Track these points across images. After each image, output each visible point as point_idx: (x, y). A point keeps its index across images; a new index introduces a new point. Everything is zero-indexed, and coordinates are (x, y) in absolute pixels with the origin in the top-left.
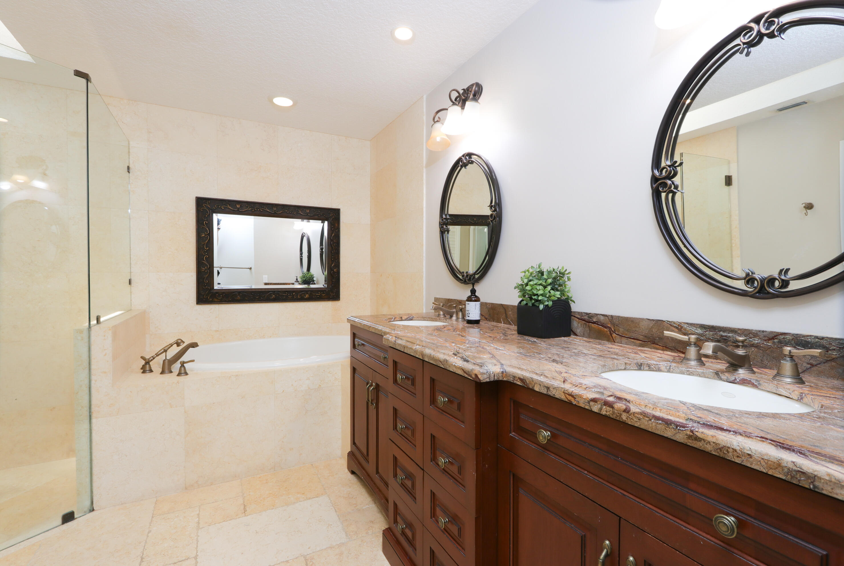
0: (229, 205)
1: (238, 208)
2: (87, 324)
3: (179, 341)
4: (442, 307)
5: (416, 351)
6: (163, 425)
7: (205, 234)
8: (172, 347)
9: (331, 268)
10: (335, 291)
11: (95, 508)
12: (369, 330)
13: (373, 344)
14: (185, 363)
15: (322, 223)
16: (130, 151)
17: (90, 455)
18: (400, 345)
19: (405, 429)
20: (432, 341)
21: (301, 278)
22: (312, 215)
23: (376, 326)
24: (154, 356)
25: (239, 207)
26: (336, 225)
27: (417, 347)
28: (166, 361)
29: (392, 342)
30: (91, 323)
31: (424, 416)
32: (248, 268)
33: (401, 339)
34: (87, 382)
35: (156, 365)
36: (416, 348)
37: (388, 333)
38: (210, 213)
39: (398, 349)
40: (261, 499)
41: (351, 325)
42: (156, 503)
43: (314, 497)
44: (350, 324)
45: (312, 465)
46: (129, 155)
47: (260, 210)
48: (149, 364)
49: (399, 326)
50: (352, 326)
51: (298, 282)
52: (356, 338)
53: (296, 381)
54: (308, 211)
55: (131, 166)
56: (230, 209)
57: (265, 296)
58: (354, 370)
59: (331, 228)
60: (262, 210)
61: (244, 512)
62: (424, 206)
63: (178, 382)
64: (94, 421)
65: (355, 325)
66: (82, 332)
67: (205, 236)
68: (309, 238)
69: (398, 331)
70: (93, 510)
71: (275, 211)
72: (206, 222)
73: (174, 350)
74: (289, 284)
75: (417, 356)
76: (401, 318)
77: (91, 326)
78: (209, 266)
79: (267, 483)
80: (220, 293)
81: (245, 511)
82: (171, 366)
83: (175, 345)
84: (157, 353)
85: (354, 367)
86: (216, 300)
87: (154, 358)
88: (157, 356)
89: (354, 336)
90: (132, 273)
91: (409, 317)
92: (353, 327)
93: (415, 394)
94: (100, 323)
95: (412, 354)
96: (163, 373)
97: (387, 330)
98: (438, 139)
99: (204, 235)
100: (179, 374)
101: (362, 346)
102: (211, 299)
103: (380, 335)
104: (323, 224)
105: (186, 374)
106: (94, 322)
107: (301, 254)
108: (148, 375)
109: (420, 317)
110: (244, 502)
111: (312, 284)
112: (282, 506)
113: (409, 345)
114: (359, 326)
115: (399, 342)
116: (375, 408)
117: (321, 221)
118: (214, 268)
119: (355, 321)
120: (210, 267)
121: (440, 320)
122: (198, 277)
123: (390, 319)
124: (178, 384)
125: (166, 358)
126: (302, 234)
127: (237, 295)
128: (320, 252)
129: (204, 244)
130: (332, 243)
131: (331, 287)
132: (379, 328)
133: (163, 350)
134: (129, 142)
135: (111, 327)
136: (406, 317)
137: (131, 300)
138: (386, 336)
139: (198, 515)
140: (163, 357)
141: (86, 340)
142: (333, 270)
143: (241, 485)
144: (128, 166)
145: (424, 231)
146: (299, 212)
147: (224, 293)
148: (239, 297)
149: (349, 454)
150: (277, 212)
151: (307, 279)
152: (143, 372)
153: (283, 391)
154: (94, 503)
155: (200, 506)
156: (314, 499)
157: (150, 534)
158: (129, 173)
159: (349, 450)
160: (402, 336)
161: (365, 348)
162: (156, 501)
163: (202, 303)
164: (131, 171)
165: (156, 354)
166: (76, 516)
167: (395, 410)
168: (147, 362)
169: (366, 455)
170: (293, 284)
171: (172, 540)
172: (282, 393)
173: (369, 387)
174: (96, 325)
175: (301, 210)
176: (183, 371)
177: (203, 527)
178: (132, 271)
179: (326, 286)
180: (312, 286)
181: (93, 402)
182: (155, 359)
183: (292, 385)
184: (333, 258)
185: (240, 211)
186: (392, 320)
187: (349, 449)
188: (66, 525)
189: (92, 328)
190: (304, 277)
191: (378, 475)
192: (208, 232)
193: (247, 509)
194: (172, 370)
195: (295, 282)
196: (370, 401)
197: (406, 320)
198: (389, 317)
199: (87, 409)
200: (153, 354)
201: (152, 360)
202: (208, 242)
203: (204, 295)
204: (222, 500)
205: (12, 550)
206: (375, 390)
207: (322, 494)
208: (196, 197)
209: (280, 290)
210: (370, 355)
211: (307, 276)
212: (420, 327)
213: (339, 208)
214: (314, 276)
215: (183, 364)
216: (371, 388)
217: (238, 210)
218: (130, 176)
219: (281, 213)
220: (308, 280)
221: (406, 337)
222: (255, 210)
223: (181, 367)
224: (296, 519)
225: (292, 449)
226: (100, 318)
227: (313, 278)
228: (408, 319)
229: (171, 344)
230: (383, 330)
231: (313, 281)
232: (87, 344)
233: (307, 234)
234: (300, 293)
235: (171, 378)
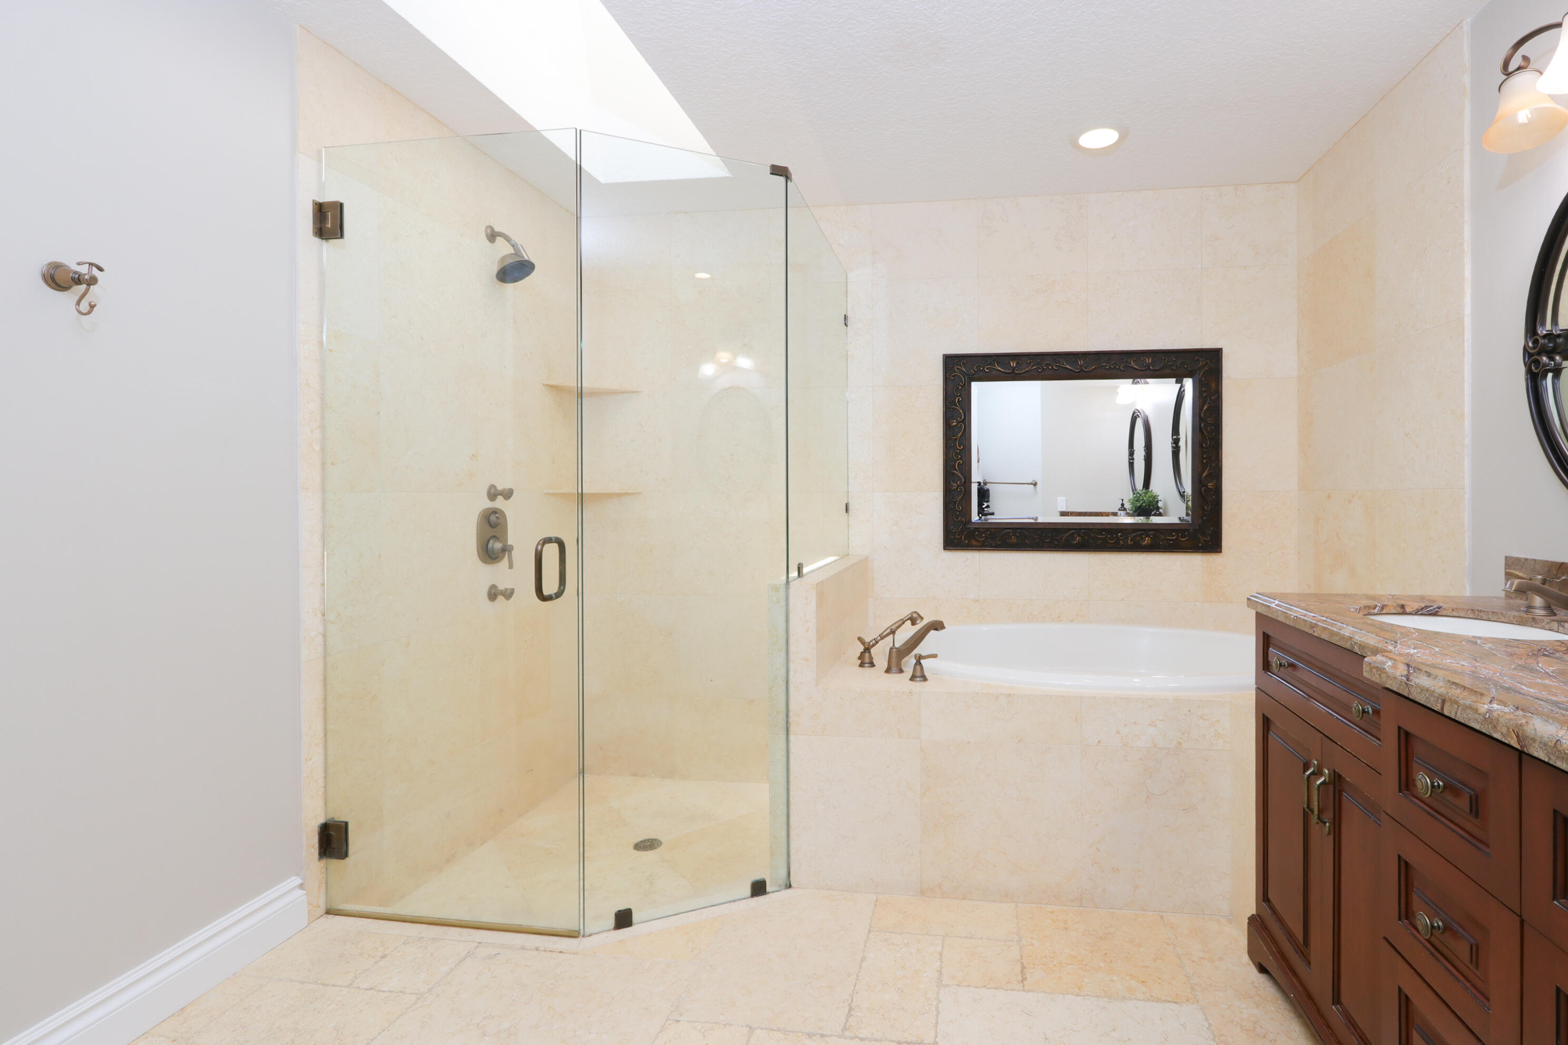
0: (998, 363)
1: (1014, 368)
2: (784, 578)
3: (915, 615)
4: (1544, 584)
5: (1489, 719)
6: (888, 767)
7: (957, 420)
8: (903, 625)
9: (1200, 481)
10: (1210, 532)
11: (792, 885)
12: (1311, 632)
13: (1321, 669)
14: (922, 659)
15: (1177, 382)
16: (848, 290)
17: (787, 794)
18: (1423, 690)
19: (1442, 933)
20: (1544, 694)
21: (1133, 504)
22: (1158, 368)
23: (1332, 625)
24: (877, 638)
25: (1015, 365)
26: (1213, 385)
27: (1495, 706)
28: (894, 650)
29: (1395, 678)
30: (790, 575)
31: (1522, 922)
32: (1032, 484)
33: (1429, 675)
34: (783, 671)
35: (880, 654)
36: (1489, 711)
37: (1376, 651)
38: (965, 381)
39: (1417, 700)
40: (1055, 963)
41: (1258, 614)
42: (875, 905)
43: (1168, 999)
44: (1254, 612)
45: (1162, 917)
46: (847, 297)
47: (1052, 368)
48: (870, 652)
49: (1407, 633)
50: (1259, 616)
51: (1125, 510)
52: (1271, 645)
53: (1125, 725)
54: (1149, 360)
55: (848, 315)
56: (1000, 371)
57: (1061, 538)
58: (1265, 725)
59: (1201, 392)
60: (1056, 366)
61: (1022, 982)
62: (1468, 311)
63: (910, 693)
64: (792, 737)
65: (1270, 615)
66: (778, 589)
67: (958, 424)
68: (1148, 420)
69: (1409, 647)
70: (790, 886)
71: (1081, 366)
72: (959, 399)
73: (907, 632)
74: (1107, 514)
75: (1496, 735)
76: (1403, 606)
77: (790, 580)
78: (963, 480)
79: (1066, 929)
80: (981, 530)
81: (1024, 979)
82: (901, 660)
83: (909, 622)
84: (882, 634)
85: (1267, 714)
86: (974, 543)
87: (877, 642)
88: (882, 639)
89: (1266, 642)
90: (849, 493)
91: (1426, 607)
92: (1261, 618)
93: (1488, 846)
94: (802, 576)
95: (1477, 726)
96: (888, 671)
97: (1371, 640)
98: (1523, 117)
99: (955, 424)
100: (913, 678)
101: (1290, 669)
102: (967, 541)
103: (1356, 656)
104: (1179, 385)
105: (924, 678)
106: (794, 574)
107: (1131, 453)
108: (867, 671)
109: (1463, 610)
110: (1021, 958)
111: (1155, 515)
112: (1096, 996)
113: (1467, 699)
114: (1281, 619)
115: (1422, 680)
116: (1329, 834)
117: (1174, 380)
118: (972, 484)
119: (1269, 606)
120: (965, 481)
121: (1534, 622)
122: (946, 500)
123: (1368, 611)
124: (912, 695)
125: (894, 645)
126: (1134, 413)
127: (1011, 534)
128: (1173, 447)
129: (956, 439)
130: (1202, 425)
131: (1200, 522)
132: (1342, 632)
133: (889, 631)
134: (847, 275)
135: (815, 584)
136: (1416, 606)
137: (849, 539)
138: (1374, 658)
139: (941, 954)
140: (887, 642)
141: (783, 603)
142: (1206, 486)
143: (1017, 918)
144: (845, 316)
145: (1466, 378)
146: (1130, 364)
147: (988, 529)
148: (1013, 540)
149: (1252, 920)
150: (1086, 368)
151: (1144, 505)
152: (862, 665)
153: (1099, 742)
154: (792, 874)
155: (944, 938)
156: (1167, 1005)
157: (863, 964)
158: (847, 326)
159: (1253, 911)
160: (1428, 665)
161: (1299, 674)
162: (876, 901)
163: (953, 547)
164: (849, 323)
165: (880, 636)
166: (768, 889)
167: (1405, 867)
168: (867, 649)
169: (1302, 943)
170: (1115, 514)
171: (897, 990)
172: (1097, 745)
173: (1311, 774)
174: (796, 579)
175: (1134, 361)
176: (918, 674)
177: (948, 986)
178: (849, 490)
179: (1189, 519)
180: (1155, 520)
181: (792, 707)
182: (880, 642)
183: (1118, 732)
184: (1205, 458)
185: (1016, 374)
186: (1376, 611)
187: (1252, 909)
188: (756, 899)
189: (790, 584)
190: (1137, 501)
191: (1337, 1009)
192: (963, 417)
193: (1028, 975)
194: (904, 669)
195: (1119, 510)
196: (1316, 812)
197: (1417, 613)
198: (1365, 602)
199: (783, 716)
200: (876, 635)
201: (874, 645)
202: (961, 435)
203: (955, 532)
204: (982, 938)
205: (693, 917)
206: (1331, 787)
207: (1188, 1000)
208: (943, 355)
209: (1091, 527)
210: (1311, 693)
211: (1145, 499)
212: (1479, 641)
213: (1220, 347)
214: (1159, 498)
215: (919, 658)
216: (1318, 779)
217: (1013, 371)
218: (848, 331)
219: (1093, 369)
220: (1147, 507)
221: (1446, 670)
222: (1043, 368)
223: (916, 664)
224: (1129, 1039)
225: (1118, 870)
226: (802, 568)
227: (1157, 502)
228: (1424, 611)
229: (903, 619)
230: (1356, 637)
231: (1158, 508)
232: (784, 610)
233: (1144, 412)
234: (1133, 535)
235: (900, 682)
